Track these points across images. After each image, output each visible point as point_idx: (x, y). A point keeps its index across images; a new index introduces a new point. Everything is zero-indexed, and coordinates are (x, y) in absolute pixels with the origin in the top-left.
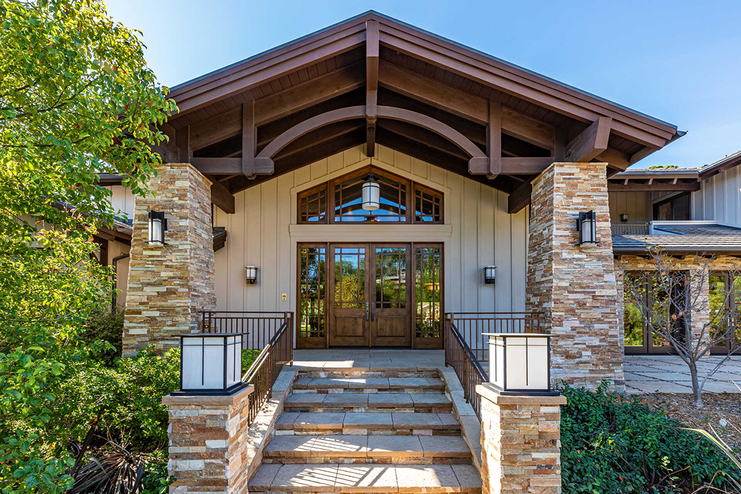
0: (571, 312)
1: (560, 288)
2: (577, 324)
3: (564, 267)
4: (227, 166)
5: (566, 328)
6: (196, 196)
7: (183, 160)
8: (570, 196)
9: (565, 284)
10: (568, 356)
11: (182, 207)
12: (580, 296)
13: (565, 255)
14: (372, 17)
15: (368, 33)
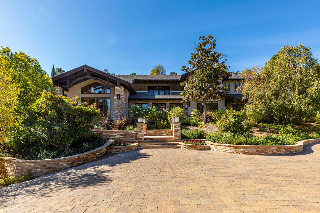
0: (117, 110)
1: (115, 106)
2: (117, 111)
3: (116, 103)
4: (65, 86)
5: (116, 112)
6: (60, 91)
7: (58, 86)
8: (117, 92)
9: (116, 105)
10: (116, 116)
11: (57, 93)
12: (118, 107)
13: (116, 101)
14: (85, 65)
15: (84, 68)
